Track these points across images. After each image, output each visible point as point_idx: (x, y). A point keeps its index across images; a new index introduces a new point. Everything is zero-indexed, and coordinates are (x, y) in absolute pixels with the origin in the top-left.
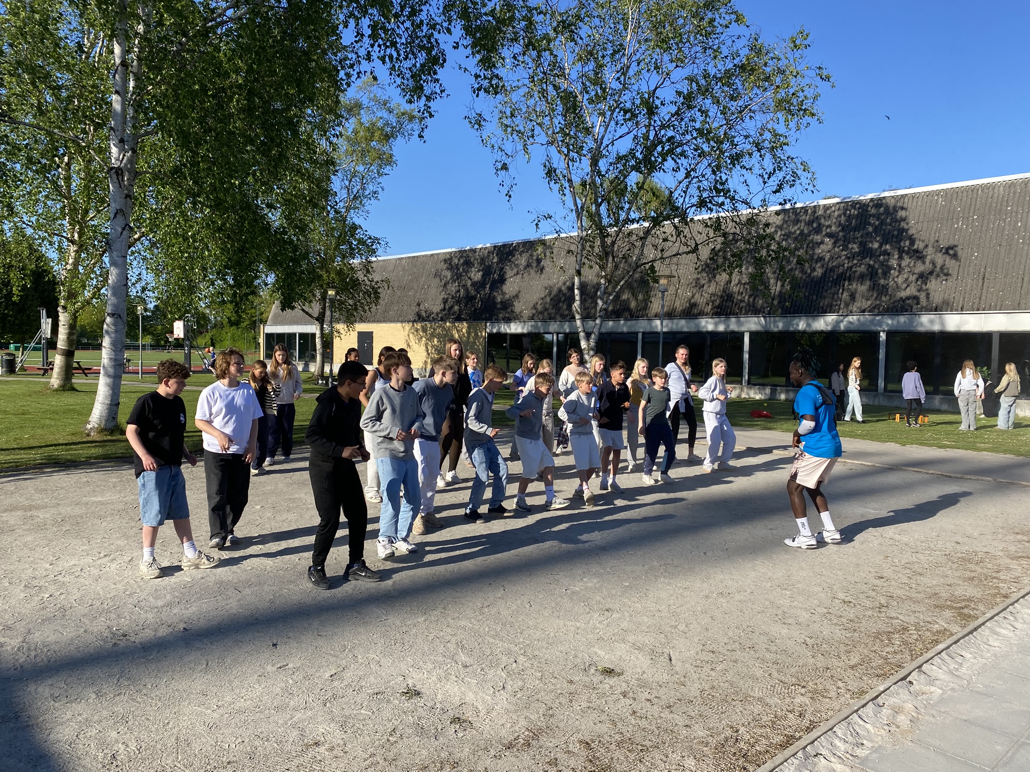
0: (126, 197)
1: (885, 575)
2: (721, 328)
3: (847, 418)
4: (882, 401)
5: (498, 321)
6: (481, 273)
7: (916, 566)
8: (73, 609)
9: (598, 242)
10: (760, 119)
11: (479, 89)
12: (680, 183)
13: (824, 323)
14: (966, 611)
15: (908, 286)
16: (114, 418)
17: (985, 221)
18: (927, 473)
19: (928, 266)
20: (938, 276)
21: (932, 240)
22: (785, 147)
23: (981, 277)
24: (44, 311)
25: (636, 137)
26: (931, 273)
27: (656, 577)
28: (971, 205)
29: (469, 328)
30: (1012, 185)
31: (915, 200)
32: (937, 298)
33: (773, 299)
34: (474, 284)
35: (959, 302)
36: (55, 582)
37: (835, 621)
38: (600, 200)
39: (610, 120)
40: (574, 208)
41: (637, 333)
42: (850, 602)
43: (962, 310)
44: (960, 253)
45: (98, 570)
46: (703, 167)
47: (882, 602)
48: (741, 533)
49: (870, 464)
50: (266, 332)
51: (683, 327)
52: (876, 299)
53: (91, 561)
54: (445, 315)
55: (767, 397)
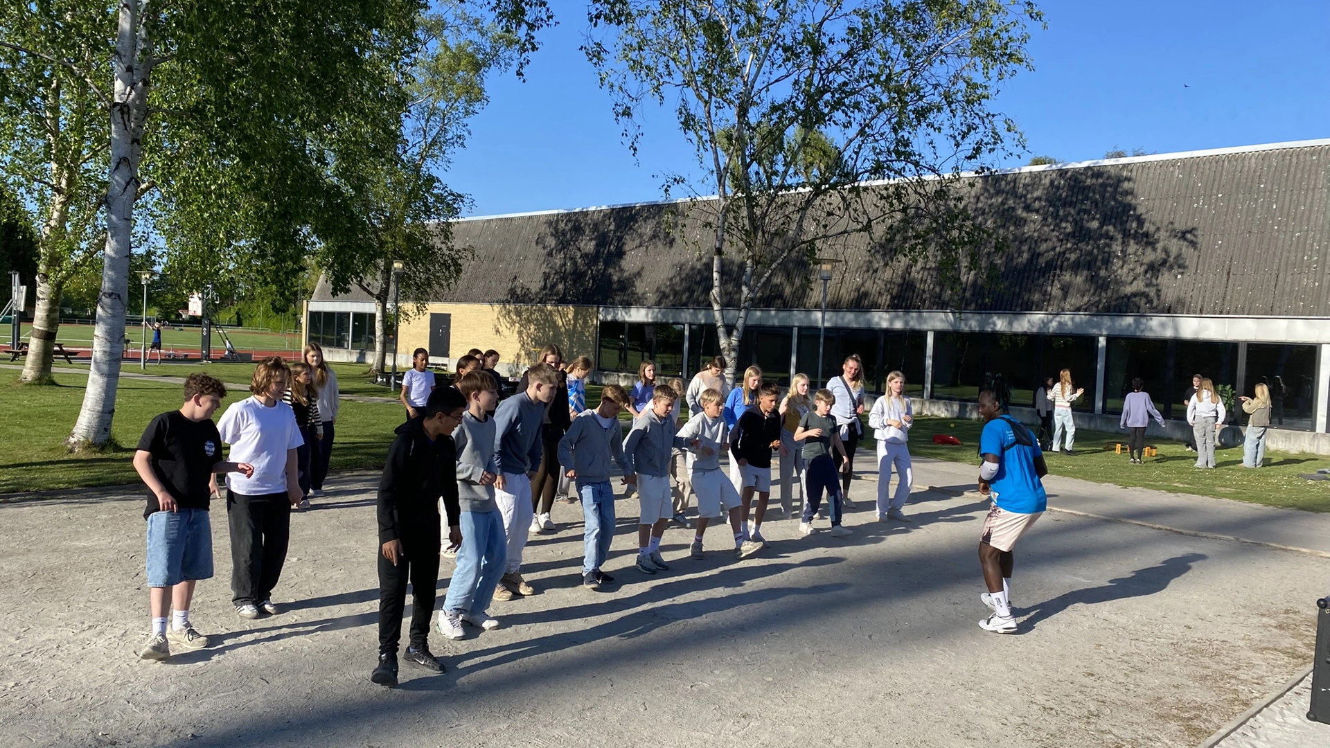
0: (133, 142)
1: (1096, 670)
2: (898, 325)
3: (1056, 447)
4: (1098, 425)
5: (613, 305)
6: (593, 243)
7: (1136, 659)
8: (45, 704)
9: (744, 212)
10: (953, 64)
11: (598, 17)
12: (851, 141)
13: (1030, 322)
14: (1195, 723)
15: (1135, 279)
16: (106, 430)
17: (1232, 202)
18: (1153, 528)
19: (1160, 255)
20: (1171, 268)
21: (1166, 222)
22: (983, 101)
23: (1226, 272)
24: (17, 276)
25: (796, 82)
26: (1164, 262)
27: (807, 669)
28: (1214, 180)
29: (576, 314)
30: (1266, 156)
31: (1146, 171)
32: (1169, 295)
33: (965, 290)
34: (585, 256)
35: (1197, 302)
36: (22, 664)
37: (1032, 736)
38: (748, 160)
39: (765, 57)
40: (715, 169)
41: (791, 328)
42: (1052, 709)
43: (1201, 312)
44: (1200, 240)
45: (80, 648)
46: (881, 124)
47: (1092, 709)
48: (917, 609)
49: (1081, 513)
50: (310, 309)
51: (850, 322)
52: (1094, 294)
53: (71, 634)
54: (546, 294)
55: (955, 415)
